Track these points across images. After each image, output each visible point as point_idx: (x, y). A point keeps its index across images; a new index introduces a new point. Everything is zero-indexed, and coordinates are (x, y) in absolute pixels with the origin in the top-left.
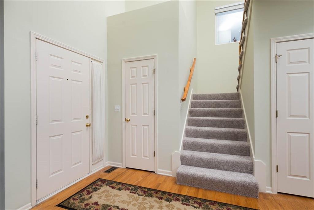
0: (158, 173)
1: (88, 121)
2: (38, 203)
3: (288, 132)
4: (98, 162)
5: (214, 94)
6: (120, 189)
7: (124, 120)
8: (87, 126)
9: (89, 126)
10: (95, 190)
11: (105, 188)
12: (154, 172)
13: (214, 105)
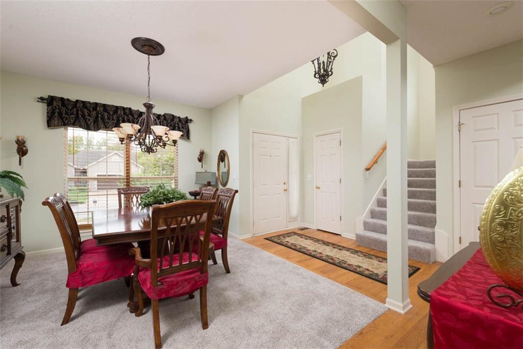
0: (344, 236)
1: (285, 187)
2: (255, 236)
3: (473, 203)
4: (294, 221)
5: (427, 162)
6: (306, 239)
7: (315, 187)
8: (284, 190)
9: (286, 190)
10: (289, 236)
11: (296, 236)
12: (340, 235)
13: (423, 175)
